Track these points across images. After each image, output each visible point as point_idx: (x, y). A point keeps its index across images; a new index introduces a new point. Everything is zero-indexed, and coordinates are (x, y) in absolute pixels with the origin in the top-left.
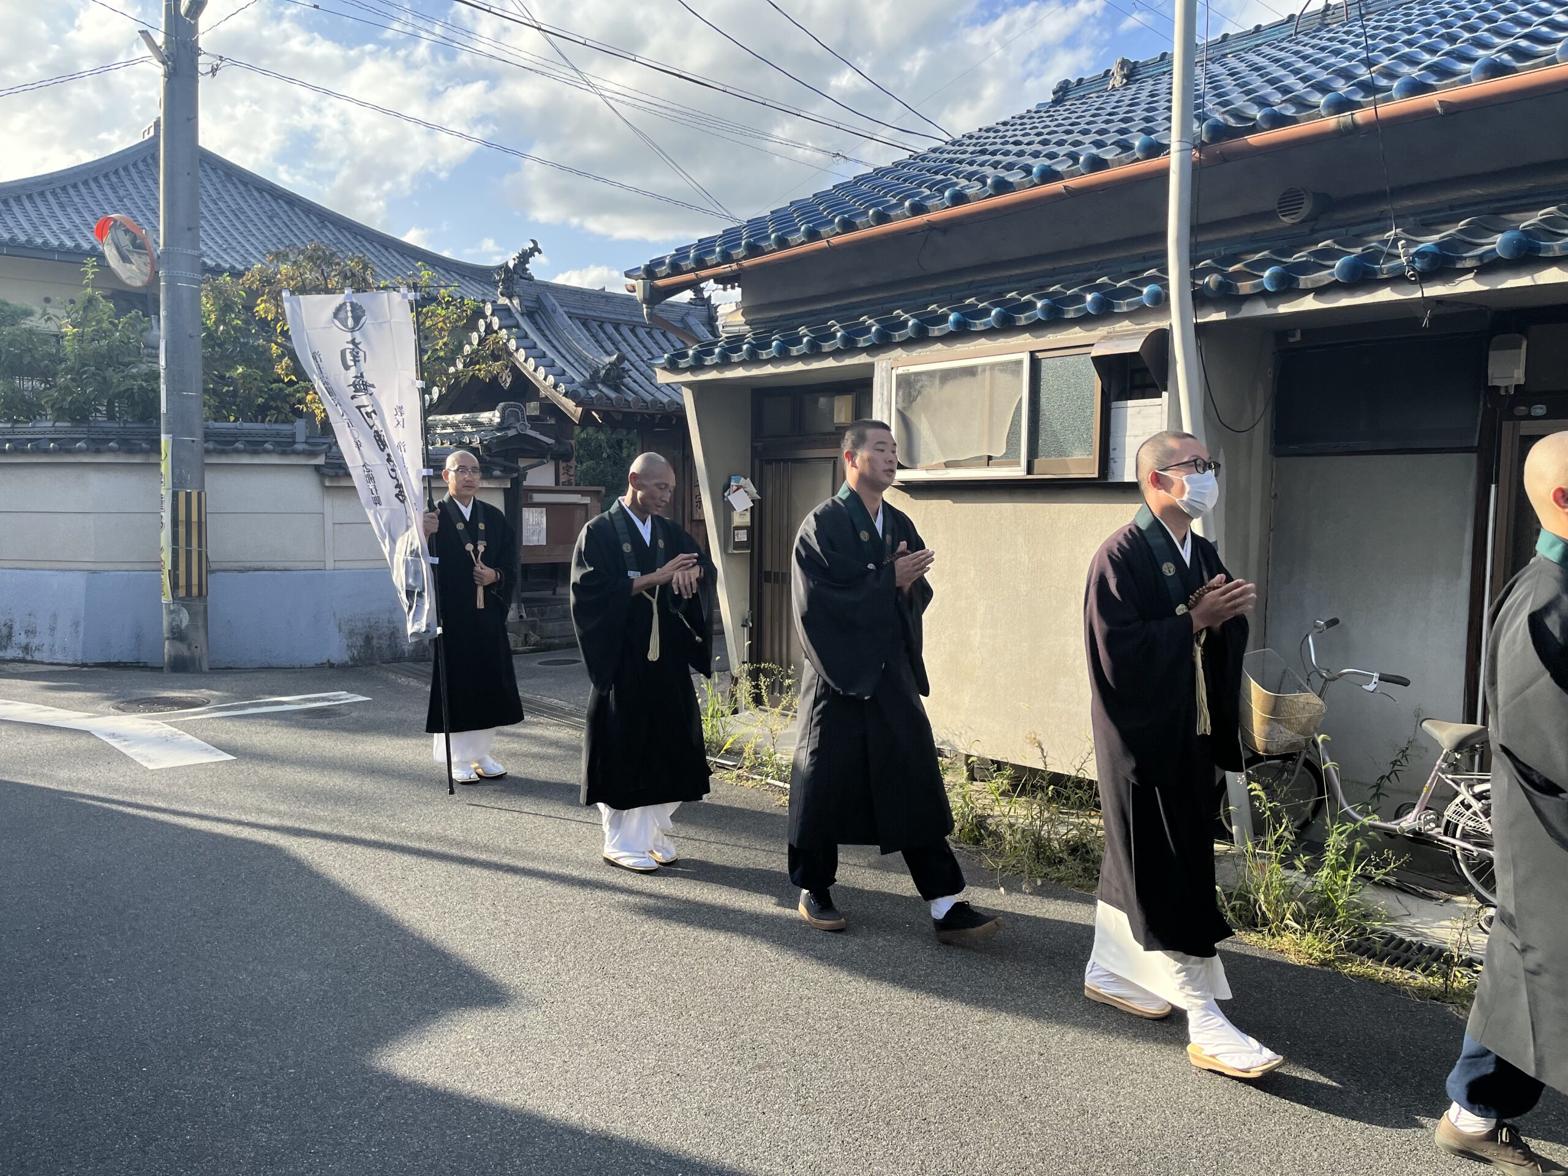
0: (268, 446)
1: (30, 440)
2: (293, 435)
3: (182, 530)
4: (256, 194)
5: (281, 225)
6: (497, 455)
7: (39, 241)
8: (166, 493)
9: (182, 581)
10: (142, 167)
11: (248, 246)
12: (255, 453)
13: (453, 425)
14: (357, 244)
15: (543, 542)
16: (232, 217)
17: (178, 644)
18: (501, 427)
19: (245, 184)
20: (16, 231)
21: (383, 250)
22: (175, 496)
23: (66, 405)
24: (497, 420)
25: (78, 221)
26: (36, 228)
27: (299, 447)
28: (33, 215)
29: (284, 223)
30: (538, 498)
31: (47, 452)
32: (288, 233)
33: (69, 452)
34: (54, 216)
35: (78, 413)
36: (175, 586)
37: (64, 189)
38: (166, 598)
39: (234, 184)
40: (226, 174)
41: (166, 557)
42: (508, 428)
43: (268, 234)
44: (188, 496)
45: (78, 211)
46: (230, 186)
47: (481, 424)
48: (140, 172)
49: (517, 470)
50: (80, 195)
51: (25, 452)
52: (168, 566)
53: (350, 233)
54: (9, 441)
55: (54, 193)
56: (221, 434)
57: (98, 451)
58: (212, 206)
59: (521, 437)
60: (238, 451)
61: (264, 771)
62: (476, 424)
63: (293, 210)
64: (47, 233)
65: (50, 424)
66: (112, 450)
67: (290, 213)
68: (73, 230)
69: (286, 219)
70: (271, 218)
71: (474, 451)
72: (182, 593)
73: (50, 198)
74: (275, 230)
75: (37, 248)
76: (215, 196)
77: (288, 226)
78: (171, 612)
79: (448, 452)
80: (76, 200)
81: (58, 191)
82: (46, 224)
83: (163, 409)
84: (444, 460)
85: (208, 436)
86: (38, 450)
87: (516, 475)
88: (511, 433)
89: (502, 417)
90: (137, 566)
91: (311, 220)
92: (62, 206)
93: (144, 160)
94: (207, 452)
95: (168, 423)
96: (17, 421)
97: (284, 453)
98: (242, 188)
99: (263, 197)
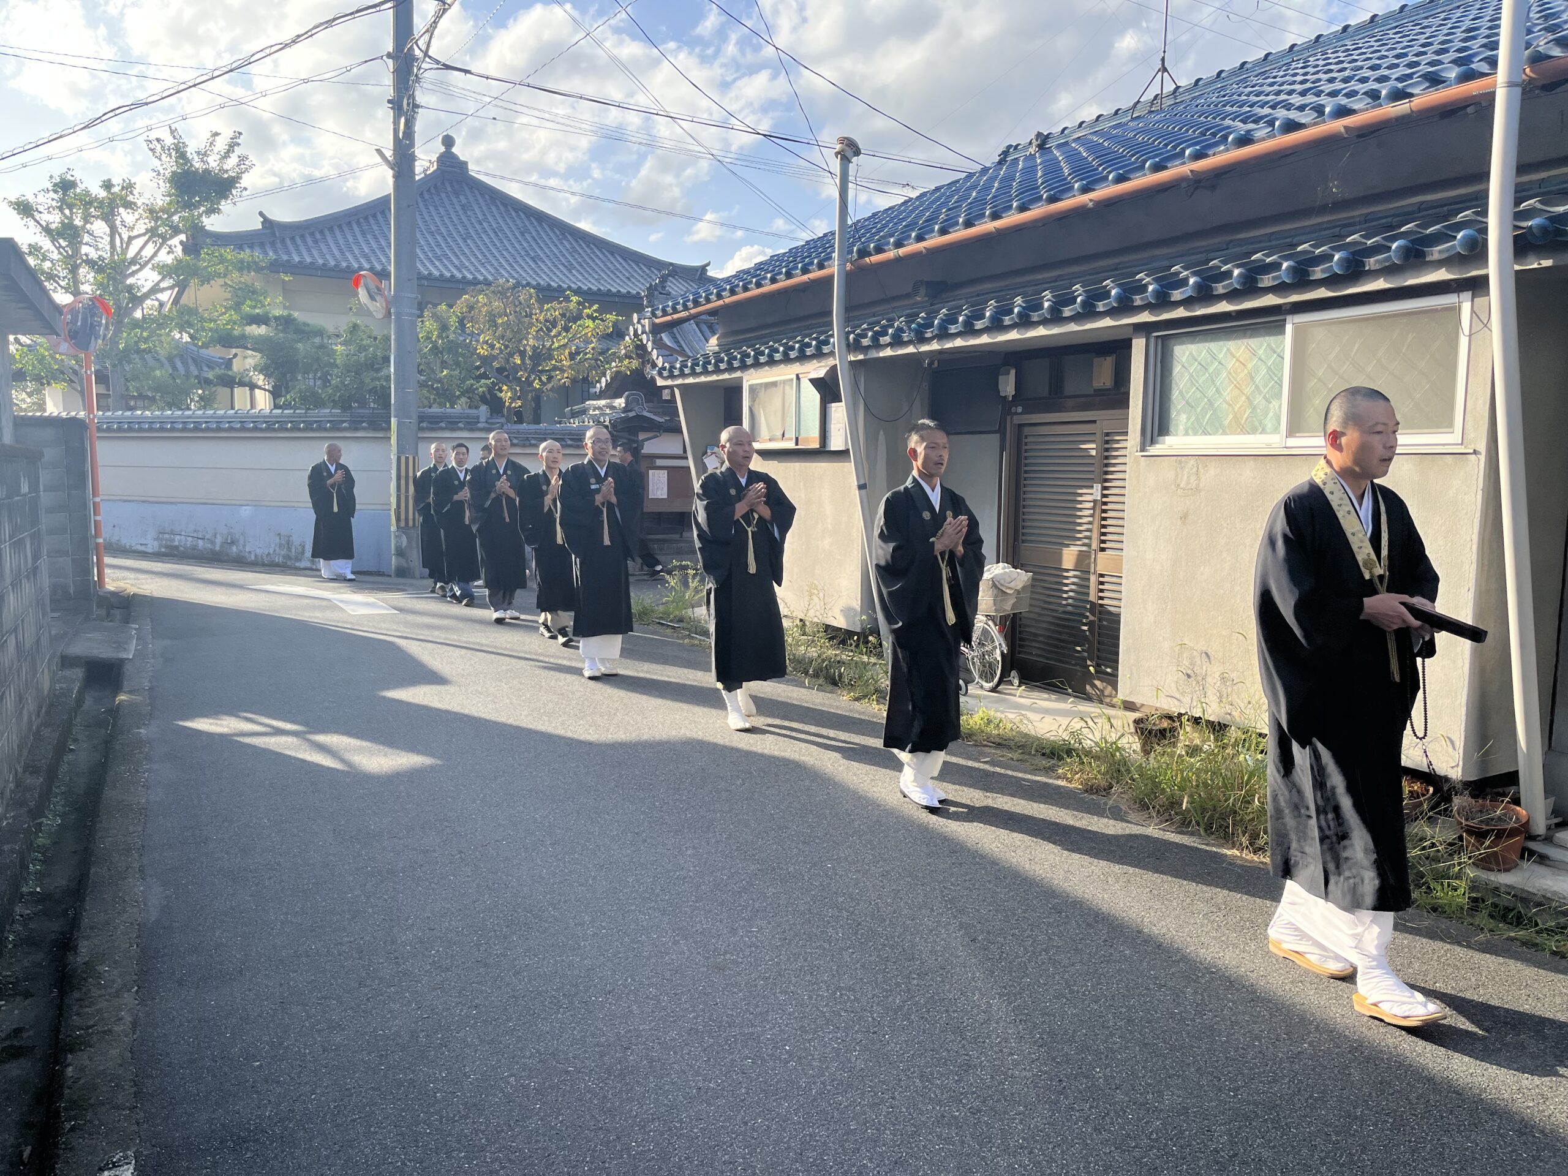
0: (461, 425)
1: (316, 422)
2: (478, 417)
3: (403, 482)
4: (514, 214)
5: (530, 239)
6: (622, 430)
7: (344, 264)
8: (393, 458)
9: (403, 517)
10: (427, 196)
11: (501, 260)
12: (453, 430)
13: (599, 408)
14: (589, 251)
15: (665, 496)
16: (492, 235)
17: (400, 559)
18: (626, 410)
19: (505, 205)
20: (328, 257)
21: (610, 256)
22: (399, 459)
23: (337, 398)
24: (623, 405)
25: (374, 246)
26: (342, 253)
27: (480, 425)
28: (341, 242)
29: (533, 237)
30: (659, 462)
31: (325, 430)
32: (535, 246)
33: (339, 430)
34: (357, 243)
35: (345, 404)
36: (398, 520)
37: (366, 218)
38: (393, 528)
39: (497, 206)
40: (491, 197)
41: (393, 500)
42: (631, 411)
43: (518, 247)
44: (407, 459)
45: (375, 237)
46: (494, 208)
47: (615, 408)
48: (425, 201)
49: (637, 442)
50: (378, 223)
51: (312, 430)
52: (394, 506)
53: (584, 242)
54: (303, 422)
55: (358, 222)
56: (433, 417)
57: (356, 429)
58: (478, 227)
59: (639, 417)
60: (442, 429)
61: (410, 618)
62: (612, 408)
63: (541, 225)
64: (350, 258)
65: (328, 411)
66: (364, 429)
67: (539, 229)
68: (371, 255)
69: (534, 234)
70: (522, 234)
71: (606, 427)
72: (403, 524)
73: (355, 227)
74: (525, 245)
75: (342, 271)
76: (481, 217)
77: (535, 240)
78: (396, 537)
79: (589, 428)
80: (375, 227)
81: (362, 220)
82: (351, 251)
83: (393, 402)
84: (584, 434)
85: (422, 418)
86: (321, 429)
87: (635, 445)
88: (631, 414)
89: (627, 403)
90: (379, 507)
91: (554, 233)
92: (363, 233)
93: (429, 191)
94: (421, 429)
95: (396, 410)
96: (309, 409)
97: (471, 430)
98: (502, 208)
99: (518, 216)
